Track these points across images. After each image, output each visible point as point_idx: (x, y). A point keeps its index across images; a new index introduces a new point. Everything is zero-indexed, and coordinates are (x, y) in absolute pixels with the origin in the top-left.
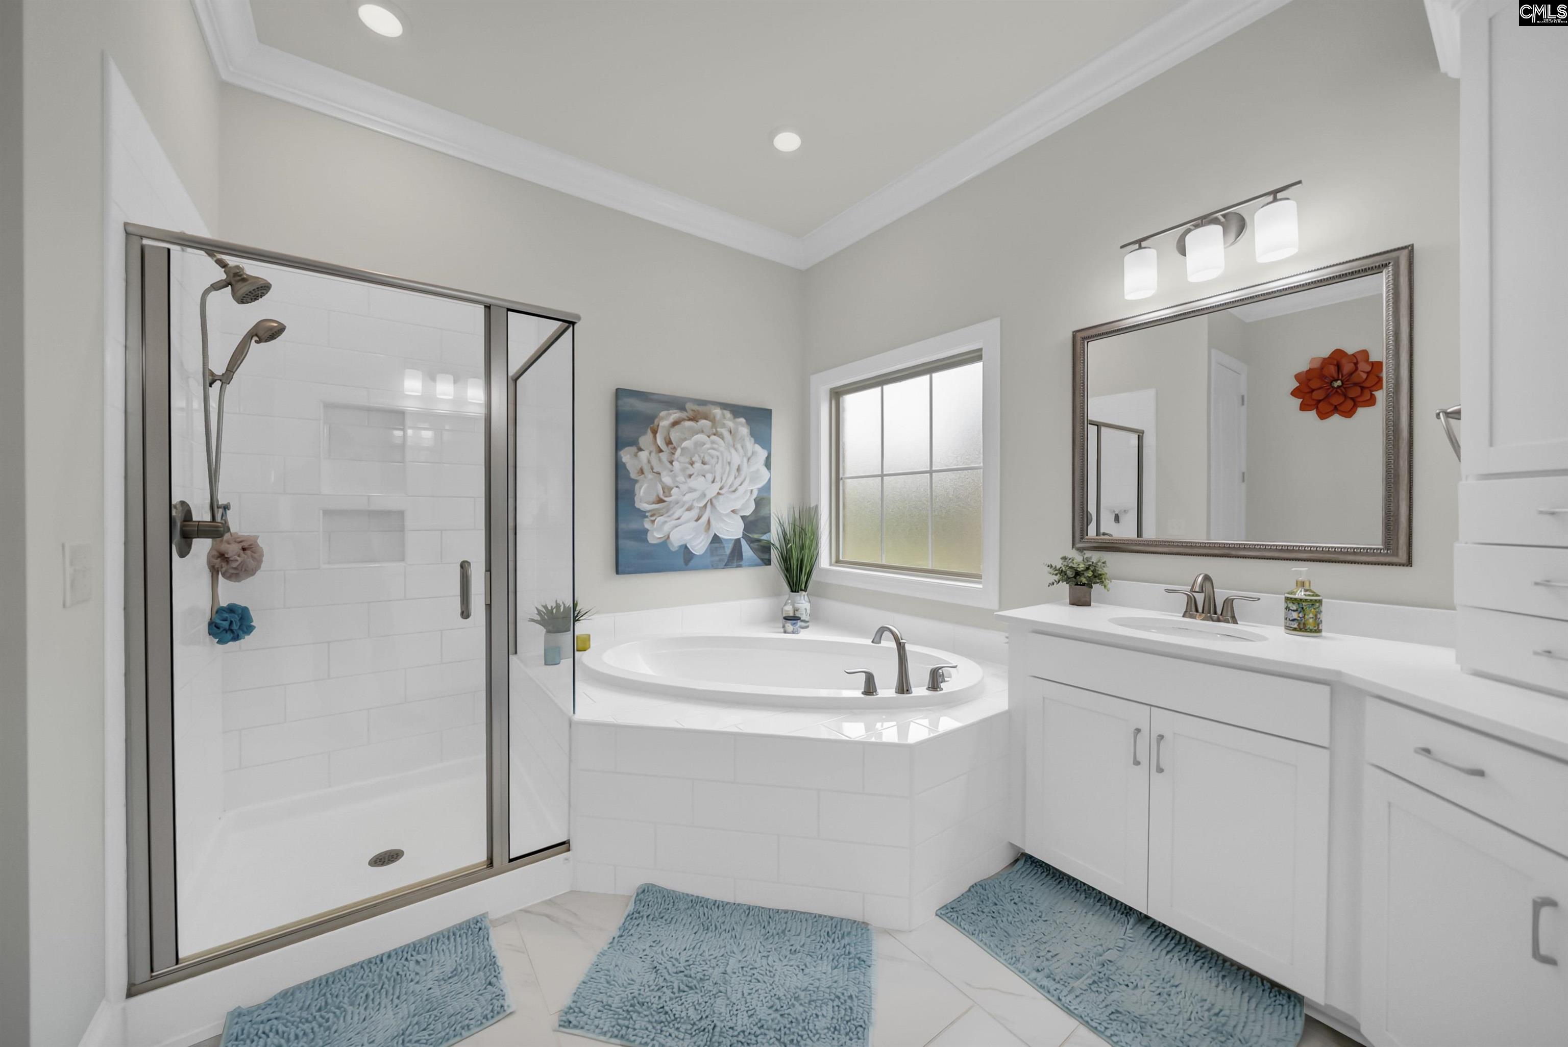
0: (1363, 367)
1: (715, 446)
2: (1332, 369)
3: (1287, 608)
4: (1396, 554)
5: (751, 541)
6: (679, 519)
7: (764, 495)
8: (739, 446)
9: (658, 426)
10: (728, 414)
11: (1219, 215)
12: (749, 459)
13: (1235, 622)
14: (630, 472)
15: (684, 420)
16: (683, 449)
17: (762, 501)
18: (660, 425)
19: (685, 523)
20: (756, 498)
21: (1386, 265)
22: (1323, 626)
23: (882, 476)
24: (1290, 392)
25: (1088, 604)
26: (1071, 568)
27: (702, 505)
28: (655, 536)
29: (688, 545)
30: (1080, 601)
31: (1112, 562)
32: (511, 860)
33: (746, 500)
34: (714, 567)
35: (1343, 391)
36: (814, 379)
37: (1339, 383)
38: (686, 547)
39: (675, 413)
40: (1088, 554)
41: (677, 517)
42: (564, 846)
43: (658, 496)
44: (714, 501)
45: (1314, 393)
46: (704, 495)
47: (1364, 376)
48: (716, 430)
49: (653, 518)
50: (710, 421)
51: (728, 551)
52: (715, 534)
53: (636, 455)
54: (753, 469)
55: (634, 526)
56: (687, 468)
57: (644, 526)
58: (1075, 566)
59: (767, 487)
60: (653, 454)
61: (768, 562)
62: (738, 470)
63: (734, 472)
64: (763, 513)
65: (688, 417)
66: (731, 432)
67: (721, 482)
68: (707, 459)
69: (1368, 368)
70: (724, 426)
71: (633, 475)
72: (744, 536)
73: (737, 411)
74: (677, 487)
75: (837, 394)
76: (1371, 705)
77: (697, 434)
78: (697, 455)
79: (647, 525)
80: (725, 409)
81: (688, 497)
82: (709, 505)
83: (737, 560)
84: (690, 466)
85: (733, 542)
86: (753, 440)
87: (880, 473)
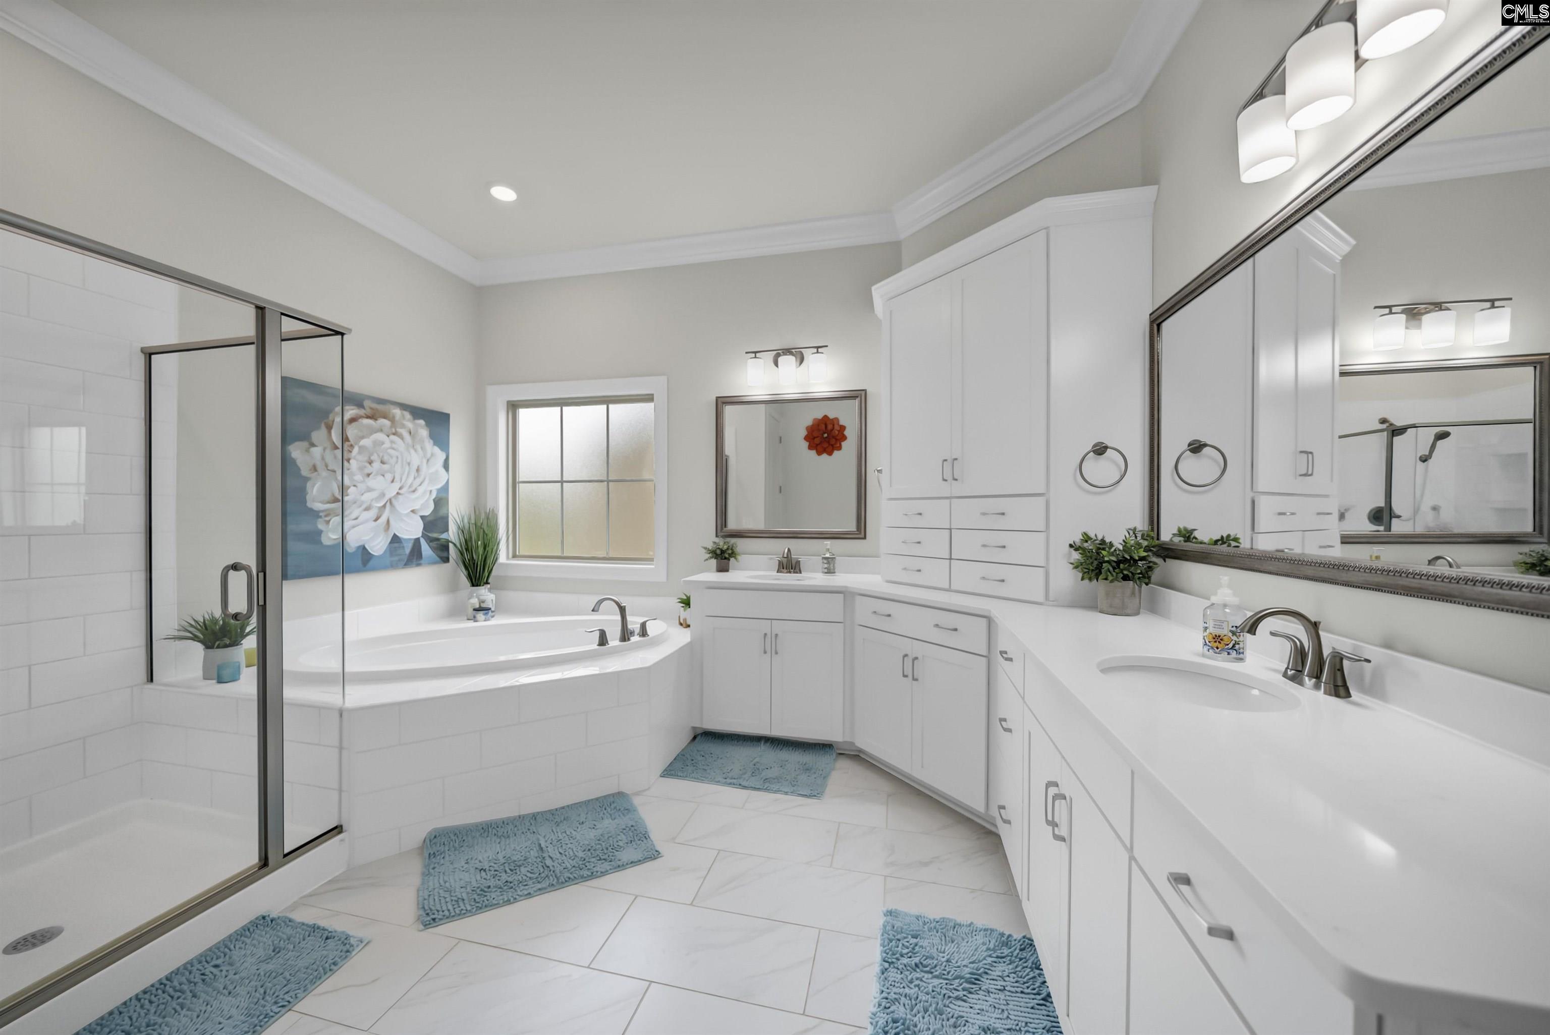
0: (837, 427)
1: (394, 446)
2: (823, 427)
3: (823, 562)
4: (860, 533)
5: (430, 540)
6: (356, 519)
7: (443, 495)
8: (418, 447)
9: (333, 421)
10: (408, 415)
11: (793, 350)
12: (428, 460)
13: (801, 573)
14: (301, 468)
15: (361, 417)
16: (360, 447)
17: (440, 502)
18: (335, 420)
19: (362, 523)
20: (435, 498)
21: (857, 397)
22: (836, 570)
23: (562, 482)
24: (804, 436)
25: (727, 571)
26: (719, 548)
27: (381, 504)
28: (330, 536)
29: (367, 547)
30: (723, 569)
31: (741, 544)
32: (285, 856)
33: (425, 499)
34: (393, 566)
35: (827, 440)
36: (491, 391)
37: (826, 435)
38: (364, 548)
39: (353, 410)
40: (728, 539)
41: (354, 517)
42: (337, 830)
43: (333, 495)
44: (393, 501)
45: (816, 439)
46: (383, 495)
47: (837, 432)
48: (396, 430)
49: (327, 519)
50: (389, 420)
51: (408, 551)
52: (395, 534)
53: (307, 451)
54: (432, 470)
55: (305, 527)
56: (365, 467)
57: (317, 527)
58: (720, 547)
59: (445, 488)
60: (328, 451)
61: (446, 560)
62: (418, 470)
63: (413, 473)
64: (442, 512)
65: (366, 415)
66: (410, 433)
67: (401, 482)
68: (386, 458)
69: (839, 429)
70: (403, 426)
71: (305, 472)
72: (423, 536)
73: (417, 412)
74: (354, 486)
75: (513, 407)
76: (858, 598)
77: (376, 432)
78: (375, 454)
79: (321, 526)
80: (405, 410)
81: (367, 497)
82: (388, 504)
83: (417, 559)
84: (368, 465)
85: (412, 542)
86: (432, 442)
87: (560, 479)
